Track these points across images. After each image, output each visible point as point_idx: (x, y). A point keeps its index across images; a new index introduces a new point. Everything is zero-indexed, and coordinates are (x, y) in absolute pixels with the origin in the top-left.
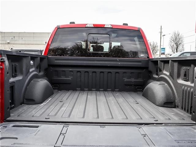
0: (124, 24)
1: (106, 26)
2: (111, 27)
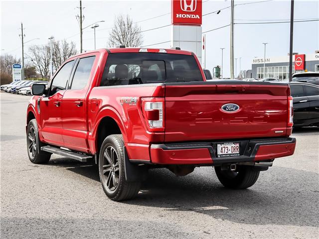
1: (160, 52)
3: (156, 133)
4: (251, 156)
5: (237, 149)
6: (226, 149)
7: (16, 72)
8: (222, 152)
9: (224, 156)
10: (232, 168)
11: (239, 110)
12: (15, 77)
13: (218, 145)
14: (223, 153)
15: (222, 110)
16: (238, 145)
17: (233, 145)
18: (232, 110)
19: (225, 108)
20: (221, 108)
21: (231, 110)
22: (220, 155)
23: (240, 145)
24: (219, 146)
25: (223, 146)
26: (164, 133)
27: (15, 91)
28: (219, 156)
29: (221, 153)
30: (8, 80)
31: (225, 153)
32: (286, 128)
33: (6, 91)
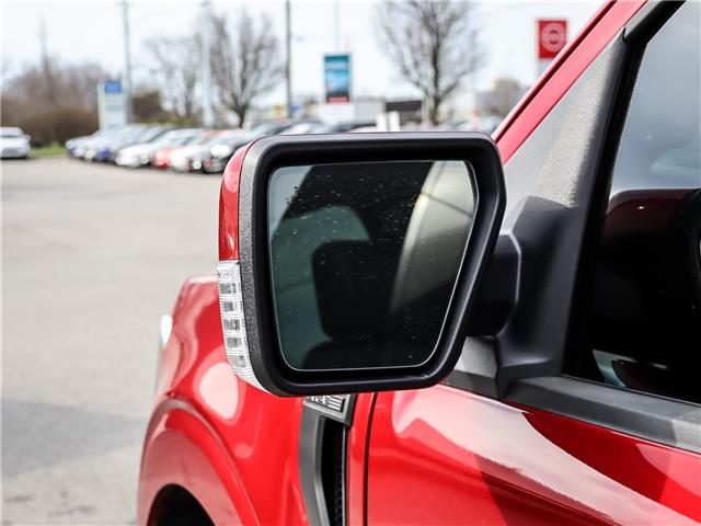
27: (106, 159)
30: (89, 126)
33: (82, 159)
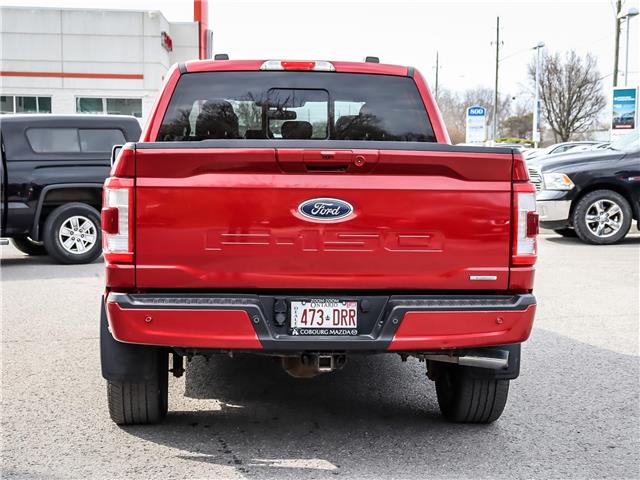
0: (369, 59)
1: (316, 68)
2: (333, 69)
3: (120, 266)
4: (379, 339)
5: (351, 317)
6: (317, 315)
7: (473, 124)
8: (306, 322)
9: (310, 332)
10: (322, 366)
11: (351, 215)
12: (470, 136)
13: (293, 303)
14: (308, 326)
15: (299, 214)
16: (354, 306)
17: (340, 306)
18: (330, 215)
19: (307, 210)
20: (296, 208)
21: (325, 216)
22: (299, 330)
23: (360, 308)
24: (297, 308)
25: (308, 306)
26: (133, 267)
28: (295, 332)
29: (303, 325)
31: (315, 325)
32: (506, 269)
